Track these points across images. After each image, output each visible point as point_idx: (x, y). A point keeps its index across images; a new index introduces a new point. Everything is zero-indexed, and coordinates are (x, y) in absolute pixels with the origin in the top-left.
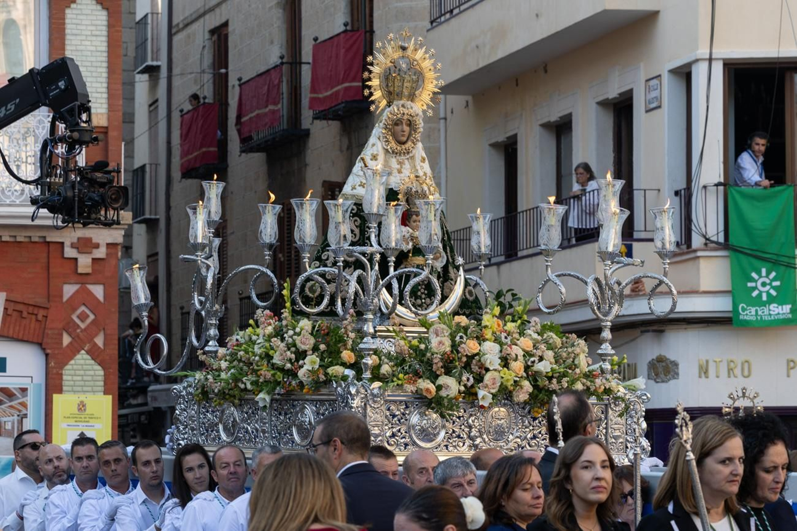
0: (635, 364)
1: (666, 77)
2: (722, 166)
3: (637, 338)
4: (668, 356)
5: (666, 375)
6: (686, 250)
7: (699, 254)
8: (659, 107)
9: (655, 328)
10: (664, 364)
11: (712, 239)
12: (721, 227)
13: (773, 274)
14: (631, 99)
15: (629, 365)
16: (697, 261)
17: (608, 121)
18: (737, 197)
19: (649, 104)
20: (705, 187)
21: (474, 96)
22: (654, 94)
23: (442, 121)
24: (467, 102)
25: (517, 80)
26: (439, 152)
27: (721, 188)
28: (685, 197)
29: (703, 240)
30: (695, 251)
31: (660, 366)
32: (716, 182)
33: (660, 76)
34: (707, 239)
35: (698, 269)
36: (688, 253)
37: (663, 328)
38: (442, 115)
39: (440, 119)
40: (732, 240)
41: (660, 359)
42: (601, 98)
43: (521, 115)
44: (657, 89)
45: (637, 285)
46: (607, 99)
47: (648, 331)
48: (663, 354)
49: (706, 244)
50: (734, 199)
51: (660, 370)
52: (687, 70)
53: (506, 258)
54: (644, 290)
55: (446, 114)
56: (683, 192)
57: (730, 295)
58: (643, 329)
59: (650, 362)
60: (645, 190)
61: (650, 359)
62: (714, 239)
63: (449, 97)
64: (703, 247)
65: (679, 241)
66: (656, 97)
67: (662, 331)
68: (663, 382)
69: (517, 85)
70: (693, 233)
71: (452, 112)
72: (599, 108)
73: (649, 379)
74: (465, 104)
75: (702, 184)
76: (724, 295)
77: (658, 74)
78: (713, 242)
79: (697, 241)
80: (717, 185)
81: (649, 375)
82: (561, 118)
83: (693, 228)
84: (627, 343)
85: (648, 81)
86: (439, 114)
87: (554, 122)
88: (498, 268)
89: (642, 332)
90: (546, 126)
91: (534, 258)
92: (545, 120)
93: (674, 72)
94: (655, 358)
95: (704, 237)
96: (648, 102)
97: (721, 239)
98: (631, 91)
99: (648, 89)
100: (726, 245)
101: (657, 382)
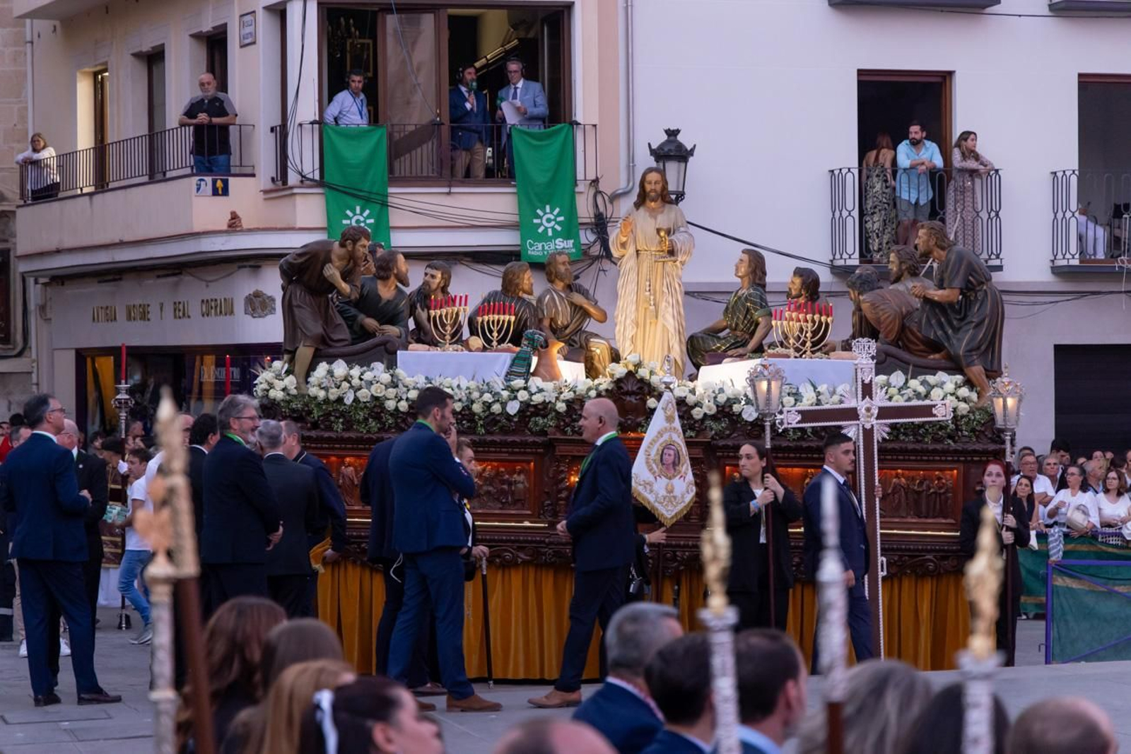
0: (232, 299)
1: (261, 15)
2: (317, 104)
3: (232, 273)
4: (265, 292)
5: (263, 310)
6: (282, 187)
7: (295, 191)
8: (254, 43)
9: (252, 263)
10: (261, 299)
11: (307, 176)
12: (317, 165)
13: (367, 212)
14: (225, 32)
15: (225, 299)
16: (293, 197)
17: (201, 54)
18: (333, 136)
19: (244, 38)
20: (300, 125)
21: (62, 21)
22: (248, 30)
23: (29, 45)
24: (55, 27)
25: (107, 8)
26: (25, 75)
27: (316, 126)
28: (281, 133)
29: (300, 178)
30: (292, 188)
31: (257, 301)
32: (312, 120)
33: (254, 12)
34: (303, 176)
35: (294, 206)
36: (283, 190)
37: (259, 264)
38: (28, 38)
39: (27, 42)
40: (327, 178)
41: (257, 295)
42: (195, 31)
43: (112, 43)
44: (251, 25)
45: (233, 221)
46: (201, 32)
47: (245, 267)
48: (260, 289)
49: (302, 182)
50: (330, 138)
51: (257, 304)
52: (282, 8)
53: (96, 189)
54: (241, 226)
55: (32, 38)
56: (278, 128)
57: (326, 232)
58: (241, 264)
59: (247, 298)
60: (240, 126)
61: (247, 294)
62: (310, 176)
63: (34, 21)
64: (298, 183)
65: (275, 176)
66: (251, 33)
67: (259, 267)
68: (260, 317)
69: (107, 12)
70: (289, 170)
71: (39, 36)
72: (192, 39)
73: (246, 314)
74: (53, 29)
75: (298, 122)
76: (321, 231)
77: (252, 10)
78: (308, 179)
79: (293, 178)
80: (312, 123)
81: (246, 310)
82: (153, 48)
83: (289, 164)
84: (224, 277)
85: (242, 16)
86: (25, 37)
87: (146, 52)
88: (91, 199)
89: (240, 267)
90: (138, 55)
91: (129, 190)
92: (136, 50)
93: (268, 9)
94: (251, 293)
95: (301, 174)
96: (242, 37)
97: (317, 177)
98: (225, 25)
99: (242, 25)
100: (321, 183)
101: (254, 317)
